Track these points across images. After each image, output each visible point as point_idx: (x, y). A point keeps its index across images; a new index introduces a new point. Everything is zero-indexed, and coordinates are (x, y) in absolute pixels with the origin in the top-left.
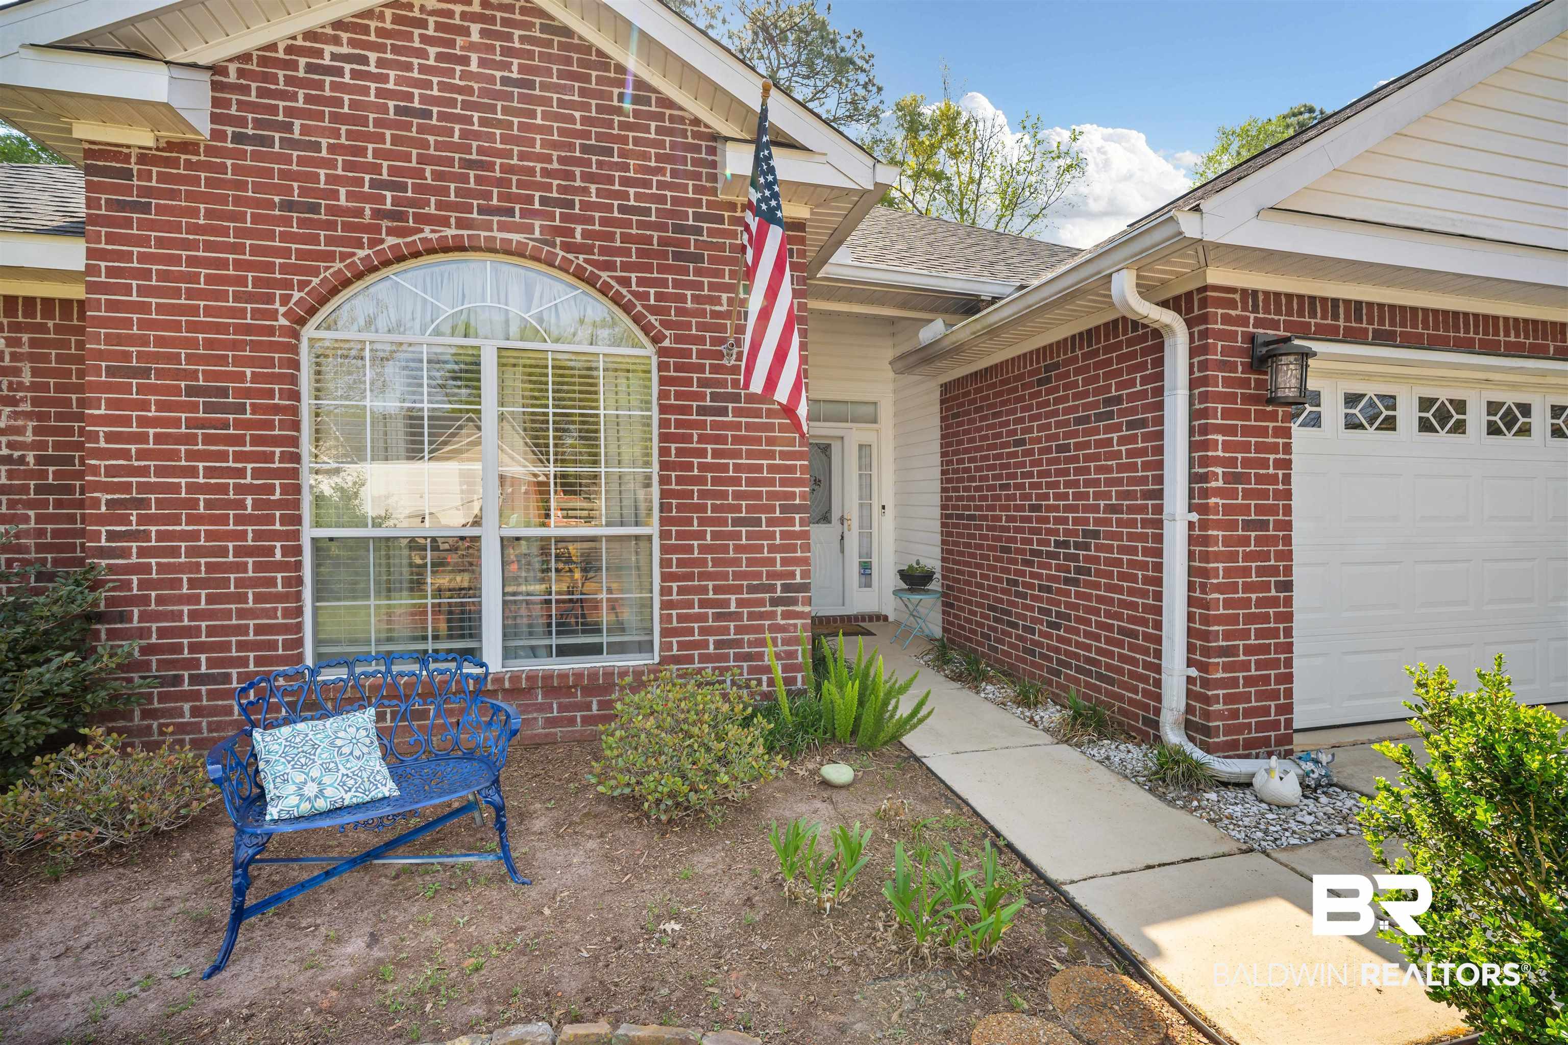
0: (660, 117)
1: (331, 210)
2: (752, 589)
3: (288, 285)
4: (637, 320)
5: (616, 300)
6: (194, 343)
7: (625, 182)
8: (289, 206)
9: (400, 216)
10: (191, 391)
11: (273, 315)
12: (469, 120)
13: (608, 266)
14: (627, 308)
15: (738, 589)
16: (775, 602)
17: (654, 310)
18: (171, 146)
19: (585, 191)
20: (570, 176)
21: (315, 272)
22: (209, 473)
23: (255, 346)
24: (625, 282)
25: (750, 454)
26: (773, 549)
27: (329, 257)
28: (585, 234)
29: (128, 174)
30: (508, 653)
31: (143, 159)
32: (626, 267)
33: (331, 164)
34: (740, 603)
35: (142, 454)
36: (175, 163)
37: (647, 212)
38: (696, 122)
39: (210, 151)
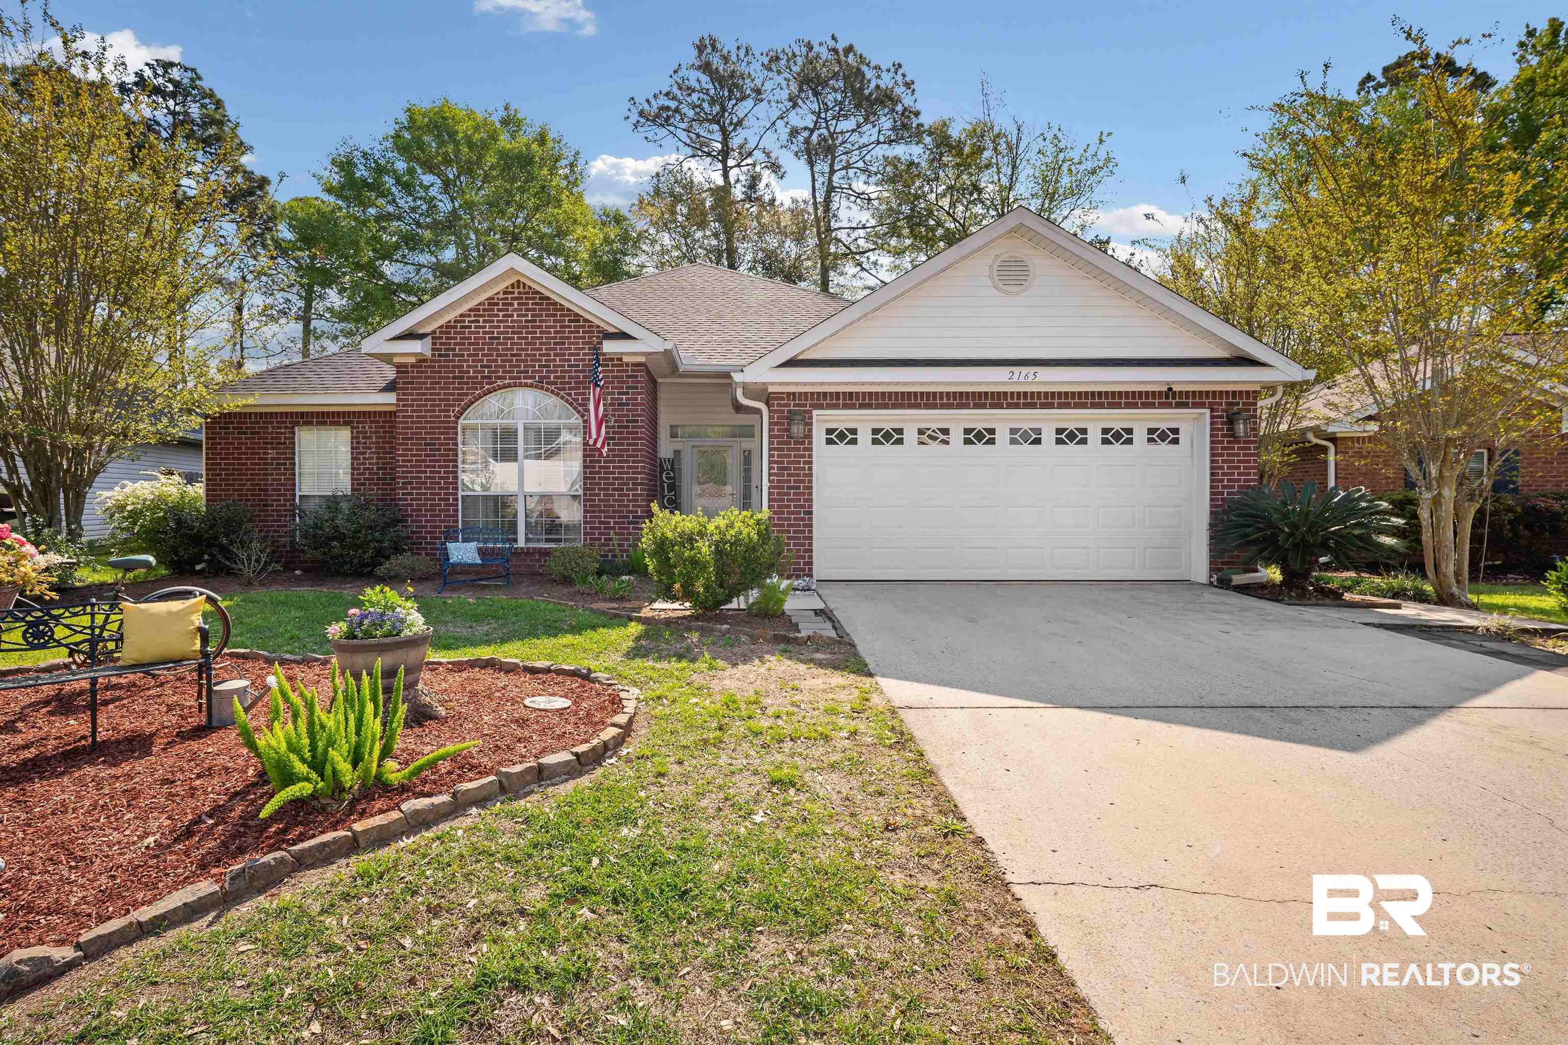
0: (584, 327)
1: (468, 378)
2: (620, 517)
3: (454, 405)
4: (575, 408)
5: (567, 401)
6: (426, 428)
7: (570, 355)
8: (454, 377)
9: (490, 377)
10: (426, 444)
11: (450, 417)
12: (513, 338)
13: (564, 389)
14: (571, 404)
15: (613, 517)
16: (629, 523)
17: (580, 405)
18: (420, 361)
19: (555, 360)
20: (549, 355)
21: (462, 400)
22: (431, 472)
23: (444, 428)
24: (570, 395)
25: (619, 462)
26: (629, 501)
27: (467, 394)
28: (555, 377)
29: (408, 372)
30: (527, 540)
31: (413, 366)
32: (570, 389)
33: (468, 361)
34: (615, 523)
35: (412, 467)
36: (421, 367)
37: (578, 366)
38: (598, 327)
39: (431, 361)
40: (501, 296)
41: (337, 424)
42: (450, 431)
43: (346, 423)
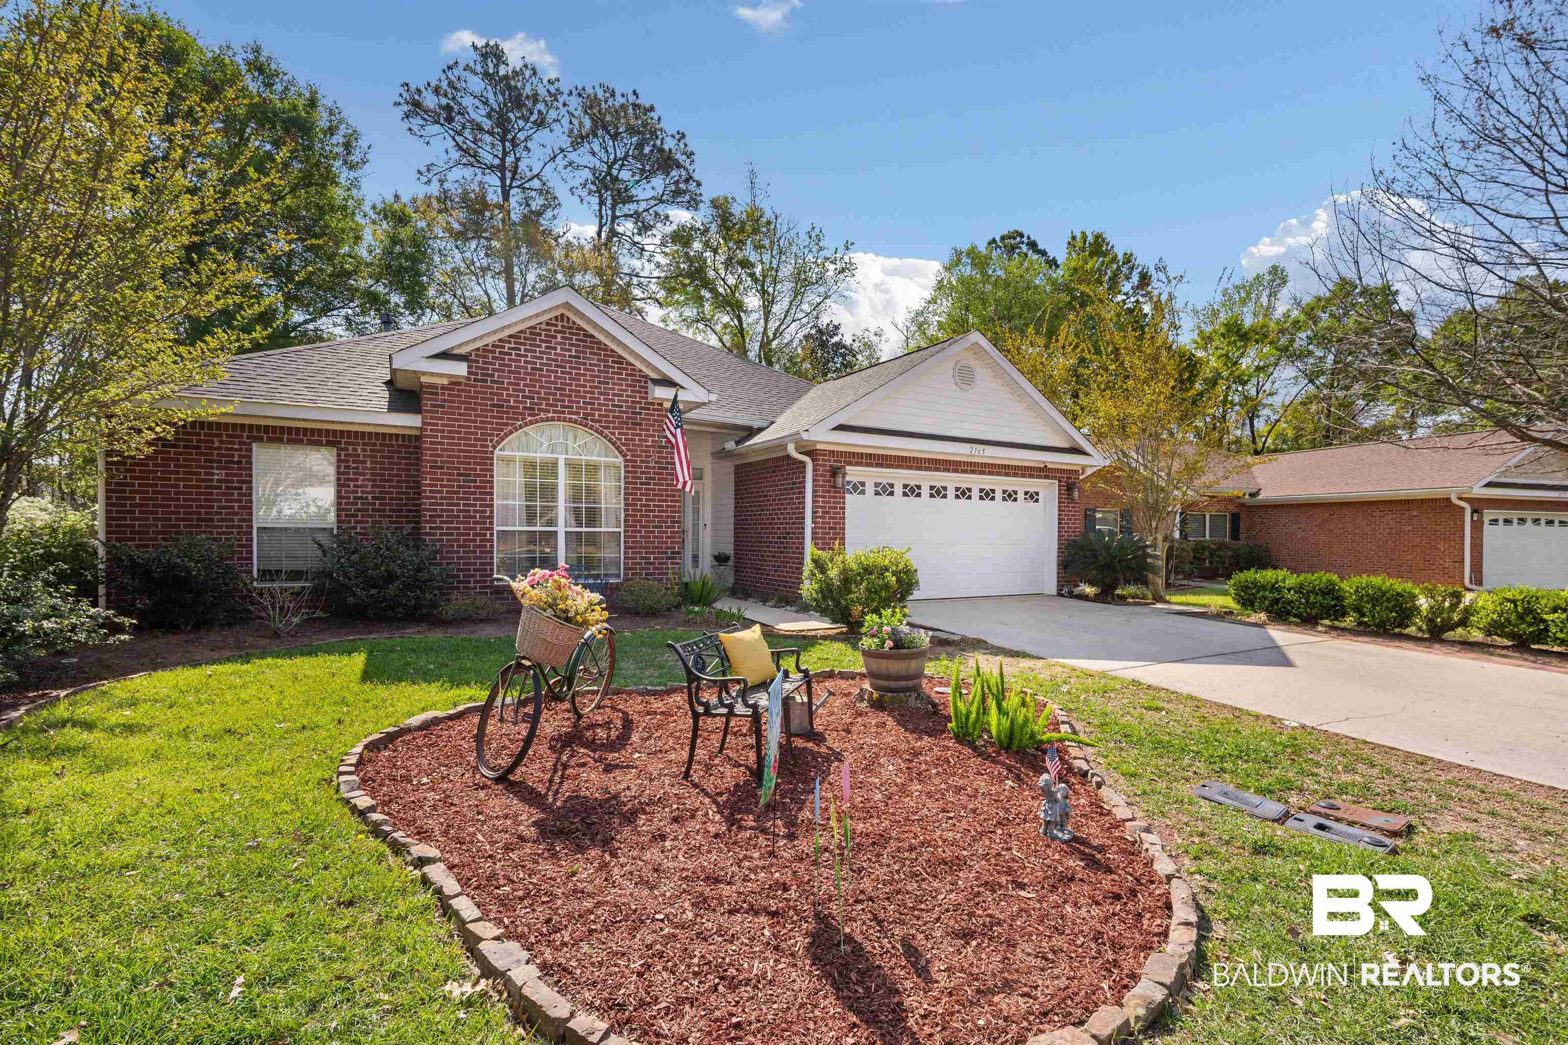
0: (627, 369)
1: (508, 407)
2: (659, 553)
3: (493, 435)
4: (617, 448)
5: (610, 441)
6: (459, 457)
7: (614, 395)
8: (493, 405)
9: (532, 409)
10: (458, 475)
11: (487, 446)
12: (557, 372)
13: (607, 428)
14: (614, 444)
15: (654, 553)
16: (668, 558)
17: (624, 444)
18: (452, 383)
19: (599, 399)
20: (593, 393)
21: (502, 430)
22: (465, 505)
23: (481, 458)
24: (613, 434)
25: (659, 501)
26: (667, 537)
27: (507, 424)
28: (600, 415)
29: (437, 394)
31: (443, 388)
32: (614, 428)
33: (508, 389)
34: (655, 558)
35: (442, 498)
36: (453, 390)
37: (621, 406)
38: (640, 371)
39: (466, 385)
40: (544, 326)
41: (318, 443)
42: (486, 462)
43: (329, 444)
